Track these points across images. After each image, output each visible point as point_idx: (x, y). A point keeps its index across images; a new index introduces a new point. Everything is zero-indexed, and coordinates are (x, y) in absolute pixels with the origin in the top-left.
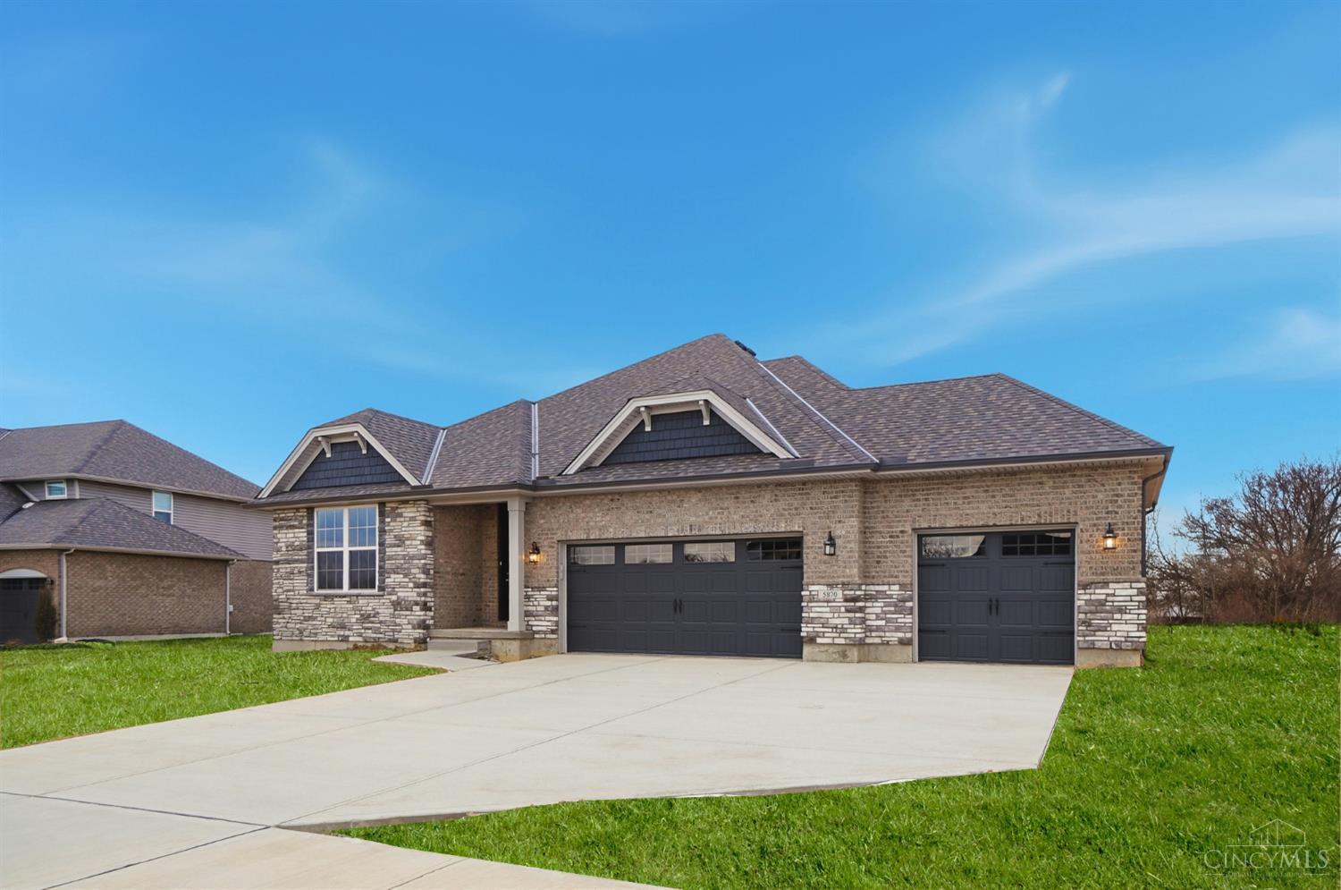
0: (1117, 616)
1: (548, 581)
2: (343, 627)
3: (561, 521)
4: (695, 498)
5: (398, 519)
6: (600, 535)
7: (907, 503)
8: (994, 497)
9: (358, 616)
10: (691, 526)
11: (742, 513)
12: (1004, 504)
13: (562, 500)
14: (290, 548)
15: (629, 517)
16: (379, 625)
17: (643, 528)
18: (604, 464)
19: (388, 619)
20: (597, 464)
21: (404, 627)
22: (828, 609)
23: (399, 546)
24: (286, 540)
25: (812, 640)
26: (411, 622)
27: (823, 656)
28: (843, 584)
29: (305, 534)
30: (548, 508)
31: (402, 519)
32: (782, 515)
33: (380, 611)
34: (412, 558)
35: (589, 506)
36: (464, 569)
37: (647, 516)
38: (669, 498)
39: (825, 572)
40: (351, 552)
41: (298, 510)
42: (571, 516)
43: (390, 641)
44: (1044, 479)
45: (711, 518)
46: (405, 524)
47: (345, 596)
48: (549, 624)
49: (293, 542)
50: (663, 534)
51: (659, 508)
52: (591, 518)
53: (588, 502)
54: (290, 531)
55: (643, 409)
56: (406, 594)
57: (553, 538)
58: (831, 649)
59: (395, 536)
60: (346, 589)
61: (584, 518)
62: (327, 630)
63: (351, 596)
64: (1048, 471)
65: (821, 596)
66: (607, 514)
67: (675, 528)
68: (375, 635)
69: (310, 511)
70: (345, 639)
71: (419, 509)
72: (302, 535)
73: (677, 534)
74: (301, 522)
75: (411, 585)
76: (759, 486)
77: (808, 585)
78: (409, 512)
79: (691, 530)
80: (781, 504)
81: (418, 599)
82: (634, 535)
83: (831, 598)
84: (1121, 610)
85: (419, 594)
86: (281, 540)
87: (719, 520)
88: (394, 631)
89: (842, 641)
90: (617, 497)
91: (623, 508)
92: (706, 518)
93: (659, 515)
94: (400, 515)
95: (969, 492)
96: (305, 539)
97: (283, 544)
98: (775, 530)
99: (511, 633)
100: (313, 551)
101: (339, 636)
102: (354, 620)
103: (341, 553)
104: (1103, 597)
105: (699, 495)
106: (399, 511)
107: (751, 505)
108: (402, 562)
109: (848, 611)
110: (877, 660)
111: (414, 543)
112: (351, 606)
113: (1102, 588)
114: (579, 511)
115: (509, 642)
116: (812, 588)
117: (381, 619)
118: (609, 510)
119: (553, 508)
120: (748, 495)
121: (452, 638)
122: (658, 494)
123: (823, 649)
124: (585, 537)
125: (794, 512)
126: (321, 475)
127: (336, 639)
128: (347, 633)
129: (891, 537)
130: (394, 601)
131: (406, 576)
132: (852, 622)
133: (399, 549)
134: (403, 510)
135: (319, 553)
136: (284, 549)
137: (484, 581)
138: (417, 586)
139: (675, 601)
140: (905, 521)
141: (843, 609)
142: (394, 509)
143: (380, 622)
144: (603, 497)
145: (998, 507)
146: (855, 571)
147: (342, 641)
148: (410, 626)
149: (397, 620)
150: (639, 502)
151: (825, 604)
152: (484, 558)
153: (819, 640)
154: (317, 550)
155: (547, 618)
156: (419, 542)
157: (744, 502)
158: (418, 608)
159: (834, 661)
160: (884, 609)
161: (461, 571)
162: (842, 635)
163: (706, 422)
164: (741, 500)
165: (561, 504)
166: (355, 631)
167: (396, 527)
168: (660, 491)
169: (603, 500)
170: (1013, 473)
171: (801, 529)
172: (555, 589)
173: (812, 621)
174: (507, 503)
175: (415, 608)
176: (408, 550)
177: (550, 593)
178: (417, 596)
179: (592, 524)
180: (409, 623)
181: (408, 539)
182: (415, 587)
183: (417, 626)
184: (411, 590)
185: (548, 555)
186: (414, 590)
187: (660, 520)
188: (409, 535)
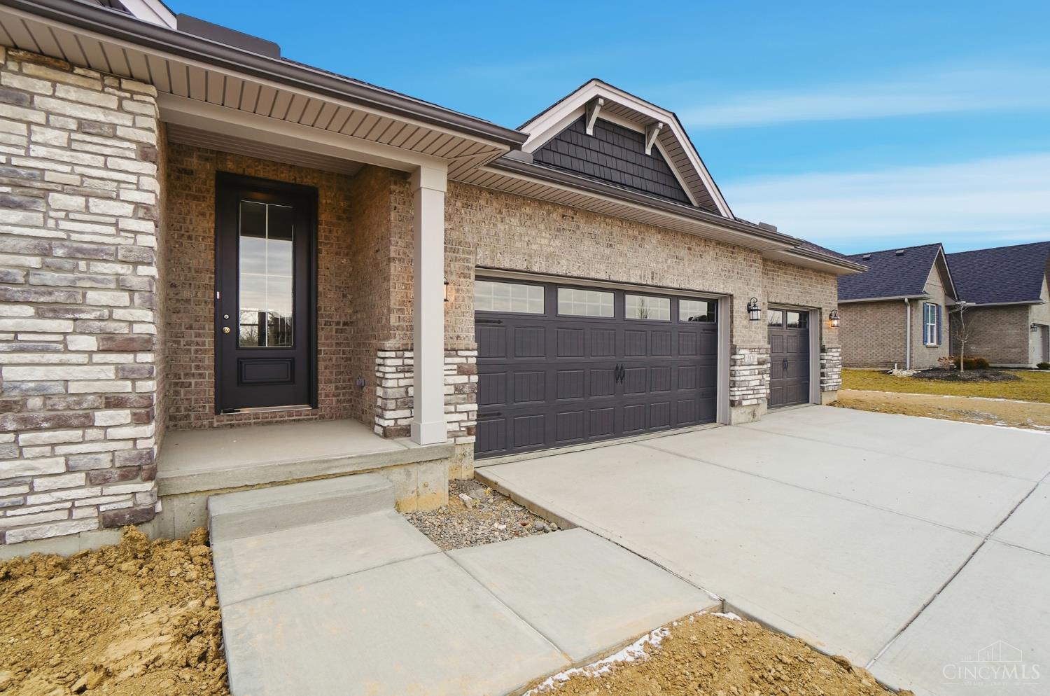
0: (834, 369)
1: (458, 337)
3: (485, 231)
6: (547, 267)
10: (653, 273)
13: (485, 195)
15: (587, 248)
17: (603, 267)
22: (749, 372)
23: (6, 203)
25: (740, 404)
26: (84, 462)
27: (743, 418)
28: (758, 348)
30: (459, 204)
32: (720, 276)
35: (530, 217)
37: (608, 251)
38: (631, 232)
42: (501, 227)
48: (464, 417)
51: (620, 243)
52: (534, 238)
53: (528, 210)
55: (601, 100)
56: (58, 373)
57: (468, 261)
58: (747, 410)
61: (521, 235)
65: (746, 360)
66: (557, 237)
75: (90, 343)
77: (739, 349)
79: (652, 279)
81: (124, 387)
83: (752, 361)
84: (835, 366)
85: (123, 373)
89: (756, 402)
90: (570, 213)
91: (579, 232)
92: (665, 266)
93: (621, 254)
94: (19, 101)
99: (431, 448)
104: (831, 357)
106: (15, 81)
113: (830, 351)
114: (515, 221)
115: (423, 467)
116: (740, 352)
118: (559, 230)
119: (467, 205)
122: (619, 223)
123: (742, 410)
125: (728, 274)
132: (761, 382)
133: (10, 214)
134: (38, 87)
138: (112, 344)
139: (617, 368)
141: (757, 372)
144: (551, 208)
148: (80, 478)
150: (599, 228)
151: (748, 368)
155: (460, 408)
158: (117, 416)
159: (749, 421)
162: (757, 396)
163: (648, 151)
165: (482, 202)
169: (549, 213)
171: (732, 295)
173: (741, 384)
174: (418, 168)
175: (102, 417)
176: (65, 225)
177: (464, 360)
178: (118, 378)
179: (534, 247)
180: (70, 470)
181: (64, 189)
182: (99, 351)
183: (116, 474)
184: (83, 358)
185: (457, 291)
186: (97, 358)
187: (621, 260)
188: (75, 180)
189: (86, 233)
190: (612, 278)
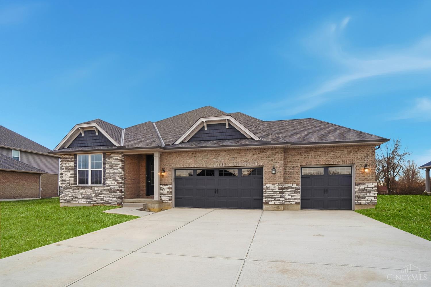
0: (368, 194)
1: (168, 182)
2: (88, 198)
3: (173, 161)
4: (224, 154)
5: (111, 159)
6: (188, 166)
7: (298, 157)
8: (328, 155)
9: (95, 194)
10: (223, 163)
11: (242, 159)
12: (331, 157)
13: (174, 153)
14: (67, 169)
15: (199, 160)
16: (103, 198)
18: (189, 141)
19: (106, 195)
20: (186, 141)
21: (113, 198)
22: (273, 192)
23: (111, 169)
24: (65, 166)
25: (267, 203)
26: (116, 196)
27: (271, 209)
28: (278, 184)
29: (73, 164)
31: (112, 159)
32: (256, 160)
33: (103, 192)
34: (116, 173)
35: (184, 156)
36: (134, 178)
37: (206, 160)
38: (214, 153)
39: (271, 180)
40: (91, 171)
41: (70, 155)
42: (177, 159)
43: (107, 203)
44: (344, 149)
45: (230, 161)
46: (114, 161)
47: (89, 187)
48: (169, 197)
49: (68, 167)
50: (212, 166)
51: (211, 157)
52: (185, 160)
53: (183, 154)
54: (67, 163)
55: (204, 122)
56: (114, 186)
57: (170, 167)
58: (274, 206)
59: (109, 165)
60: (90, 184)
61: (182, 160)
62: (82, 199)
63: (91, 187)
64: (346, 147)
65: (270, 188)
66: (191, 159)
67: (217, 164)
68: (101, 201)
69: (75, 155)
70: (89, 203)
71: (119, 155)
72: (72, 164)
73: (217, 166)
74: (71, 159)
75: (116, 183)
76: (248, 150)
77: (265, 184)
78: (115, 156)
79: (223, 165)
80: (256, 156)
81: (119, 188)
82: (201, 166)
83: (274, 188)
84: (370, 192)
85: (119, 187)
86: (63, 166)
87: (233, 161)
88: (109, 200)
89: (278, 203)
90: (195, 152)
91: (197, 157)
92: (228, 161)
93: (210, 159)
94: (112, 158)
95: (320, 153)
96: (73, 166)
97: (64, 167)
98: (253, 165)
99: (155, 201)
100: (77, 170)
101: (87, 201)
102: (93, 196)
103: (88, 171)
104: (364, 188)
105: (226, 152)
106: (111, 156)
107: (245, 156)
108: (112, 175)
109: (280, 193)
110: (288, 210)
111: (117, 168)
112: (92, 190)
113: (363, 185)
114: (180, 157)
115: (154, 204)
116: (267, 185)
117: (104, 195)
118: (191, 157)
119: (170, 156)
120: (243, 153)
121: (132, 203)
122: (210, 152)
123: (271, 206)
124: (183, 167)
125: (260, 159)
126: (80, 142)
127: (86, 202)
128: (90, 200)
129: (293, 168)
130: (109, 189)
131: (113, 180)
132: (281, 197)
133: (111, 170)
134: (113, 156)
135: (79, 171)
136: (65, 169)
137: (140, 182)
138: (118, 183)
139: (216, 189)
140: (298, 163)
141: (278, 192)
142: (109, 155)
143: (104, 197)
144: (189, 152)
145: (329, 158)
146: (282, 179)
147: (88, 203)
148: (115, 198)
149: (111, 196)
150: (203, 155)
151: (272, 191)
152: (140, 173)
153: (270, 203)
154: (78, 170)
155: (168, 195)
156: (119, 168)
157: (242, 155)
158: (119, 192)
159: (275, 210)
160: (291, 192)
161: (133, 178)
162: (278, 201)
163: (227, 127)
164: (241, 154)
165: (173, 155)
166: (93, 200)
167: (109, 162)
168: (211, 151)
169: (189, 154)
170: (334, 147)
171: (263, 165)
172: (171, 185)
173: (266, 197)
174: (153, 154)
175: (117, 192)
176: (115, 170)
177: (169, 186)
178: (118, 187)
179: (185, 162)
180: (115, 197)
181: (115, 166)
182: (117, 184)
183: (118, 198)
184: (116, 185)
185: (168, 173)
186: (117, 185)
187: (211, 161)
188: (115, 165)
189: (116, 171)
190: (207, 166)
